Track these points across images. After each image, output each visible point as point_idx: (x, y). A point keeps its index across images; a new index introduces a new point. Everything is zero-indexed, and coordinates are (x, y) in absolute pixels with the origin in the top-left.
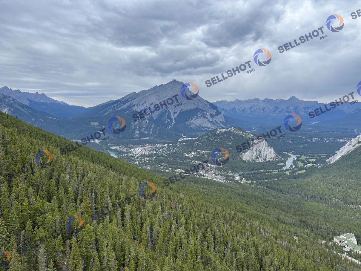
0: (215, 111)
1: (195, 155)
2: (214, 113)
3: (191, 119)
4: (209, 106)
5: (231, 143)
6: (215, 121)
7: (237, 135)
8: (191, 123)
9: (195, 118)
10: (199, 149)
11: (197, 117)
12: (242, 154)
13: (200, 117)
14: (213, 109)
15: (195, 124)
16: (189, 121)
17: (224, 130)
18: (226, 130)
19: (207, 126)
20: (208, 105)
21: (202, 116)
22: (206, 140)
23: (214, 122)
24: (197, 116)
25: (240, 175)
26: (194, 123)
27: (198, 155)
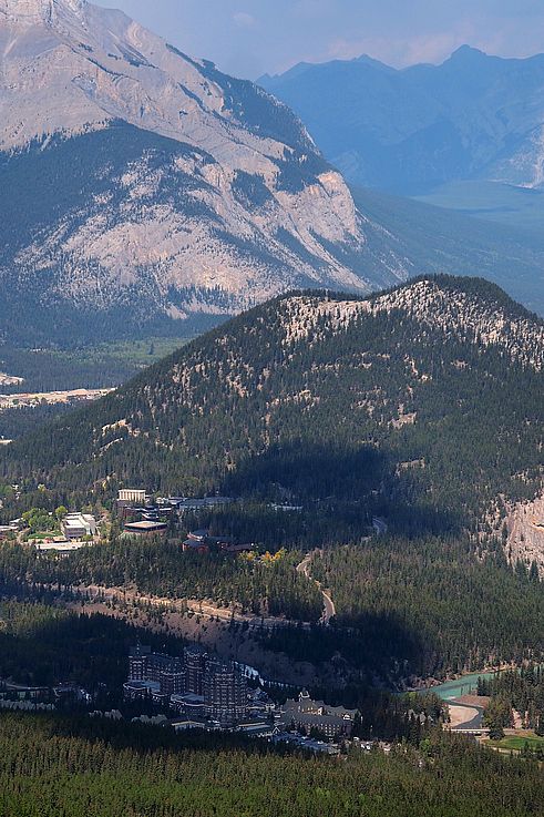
0: (277, 148)
1: (97, 539)
2: (269, 172)
3: (63, 229)
4: (227, 105)
5: (410, 419)
6: (283, 235)
7: (464, 345)
8: (66, 257)
9: (100, 219)
10: (135, 484)
11: (115, 202)
12: (508, 505)
13: (144, 201)
14: (263, 136)
15: (105, 271)
16: (51, 241)
17: (347, 309)
18: (367, 304)
19: (209, 286)
20: (216, 102)
21: (159, 198)
22: (197, 399)
23: (275, 247)
24: (121, 194)
25: (483, 690)
26: (94, 262)
27: (124, 534)
